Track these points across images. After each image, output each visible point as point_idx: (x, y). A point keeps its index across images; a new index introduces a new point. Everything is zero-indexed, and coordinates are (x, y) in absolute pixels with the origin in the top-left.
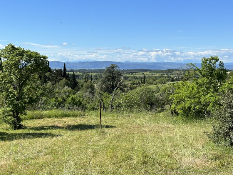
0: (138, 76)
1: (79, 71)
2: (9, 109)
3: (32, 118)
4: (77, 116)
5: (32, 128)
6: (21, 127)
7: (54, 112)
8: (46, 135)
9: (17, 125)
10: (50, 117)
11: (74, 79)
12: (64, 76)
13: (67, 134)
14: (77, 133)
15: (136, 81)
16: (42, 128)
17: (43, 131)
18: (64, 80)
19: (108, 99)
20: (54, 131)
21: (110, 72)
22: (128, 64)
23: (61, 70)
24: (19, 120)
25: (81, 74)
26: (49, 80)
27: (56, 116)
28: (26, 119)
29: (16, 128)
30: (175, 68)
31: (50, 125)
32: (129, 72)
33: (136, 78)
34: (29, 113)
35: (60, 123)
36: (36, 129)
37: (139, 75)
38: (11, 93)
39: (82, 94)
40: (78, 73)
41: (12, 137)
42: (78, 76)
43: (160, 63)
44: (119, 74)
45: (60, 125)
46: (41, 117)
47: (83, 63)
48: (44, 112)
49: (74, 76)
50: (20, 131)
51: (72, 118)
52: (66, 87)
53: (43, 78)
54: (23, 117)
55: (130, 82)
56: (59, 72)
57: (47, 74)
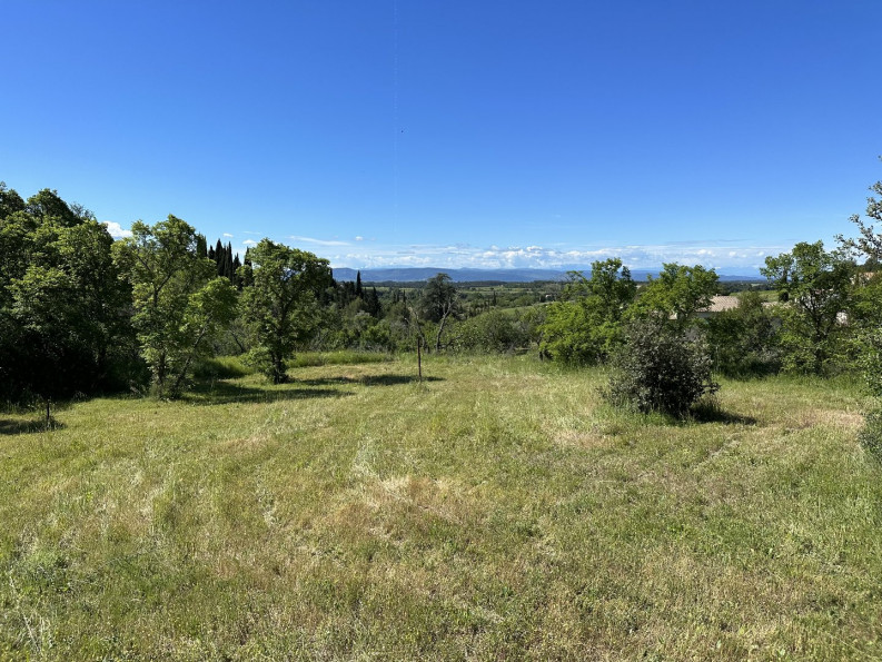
0: (483, 294)
1: (384, 285)
2: (265, 349)
3: (304, 365)
4: (379, 361)
5: (305, 382)
6: (286, 380)
7: (341, 353)
8: (328, 393)
9: (279, 376)
10: (334, 362)
11: (376, 298)
12: (357, 294)
13: (363, 392)
14: (379, 390)
15: (481, 302)
16: (321, 381)
17: (323, 387)
18: (358, 299)
19: (433, 332)
20: (341, 387)
21: (436, 286)
22: (466, 272)
23: (352, 283)
24: (283, 368)
25: (387, 289)
26: (333, 300)
27: (345, 362)
28: (294, 366)
29: (277, 381)
30: (548, 279)
31: (335, 375)
32: (468, 285)
33: (481, 297)
34: (299, 356)
35: (351, 372)
36: (310, 382)
37: (486, 291)
38: (268, 322)
39: (389, 325)
40: (382, 289)
41: (270, 397)
42: (382, 294)
43: (522, 271)
44: (452, 289)
45: (352, 377)
46: (320, 363)
47: (391, 271)
48: (325, 355)
49: (375, 294)
50: (283, 387)
51: (372, 365)
52: (362, 312)
53: (322, 296)
54: (288, 362)
55: (469, 304)
56: (349, 286)
57: (329, 290)
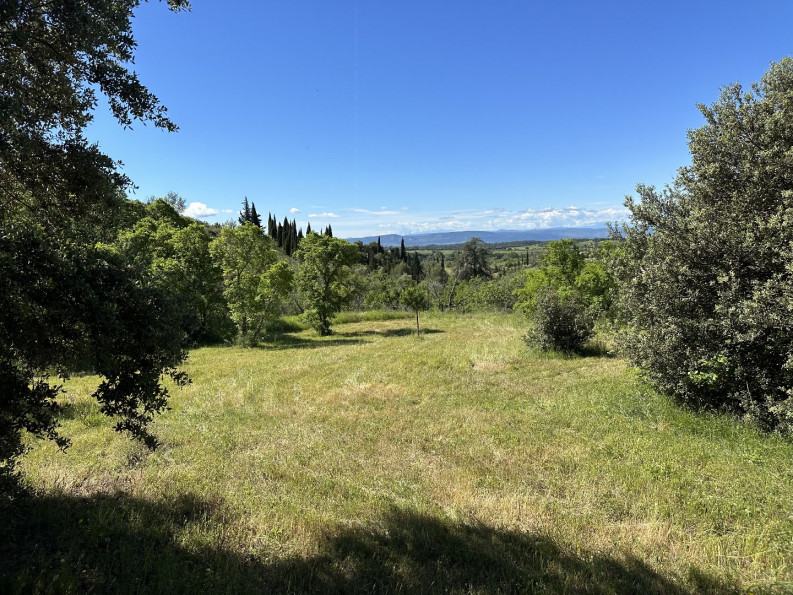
0: (519, 253)
1: (428, 248)
2: (314, 311)
3: (345, 322)
4: (403, 318)
5: (343, 335)
6: (330, 333)
7: (374, 313)
8: (356, 342)
9: (325, 330)
10: (368, 319)
11: (418, 262)
12: (401, 258)
13: (378, 340)
14: (396, 339)
15: (515, 261)
16: (355, 334)
17: (354, 338)
18: (402, 264)
19: (465, 290)
20: (366, 338)
21: (470, 250)
22: (502, 234)
23: (397, 249)
24: (327, 324)
25: (430, 252)
26: (381, 264)
27: (376, 319)
28: (338, 323)
29: (323, 334)
30: (582, 237)
31: (366, 330)
32: (504, 246)
33: (517, 256)
34: (341, 315)
35: (377, 328)
36: (347, 335)
37: (521, 250)
38: (316, 291)
39: (428, 286)
40: (426, 252)
41: (313, 344)
42: (425, 256)
43: (557, 230)
44: (484, 253)
45: (378, 330)
46: (357, 320)
47: (433, 235)
48: (362, 314)
49: (417, 258)
50: (327, 338)
51: (396, 321)
52: (405, 275)
53: (371, 262)
54: (333, 320)
55: (504, 263)
56: (395, 251)
57: (378, 256)
